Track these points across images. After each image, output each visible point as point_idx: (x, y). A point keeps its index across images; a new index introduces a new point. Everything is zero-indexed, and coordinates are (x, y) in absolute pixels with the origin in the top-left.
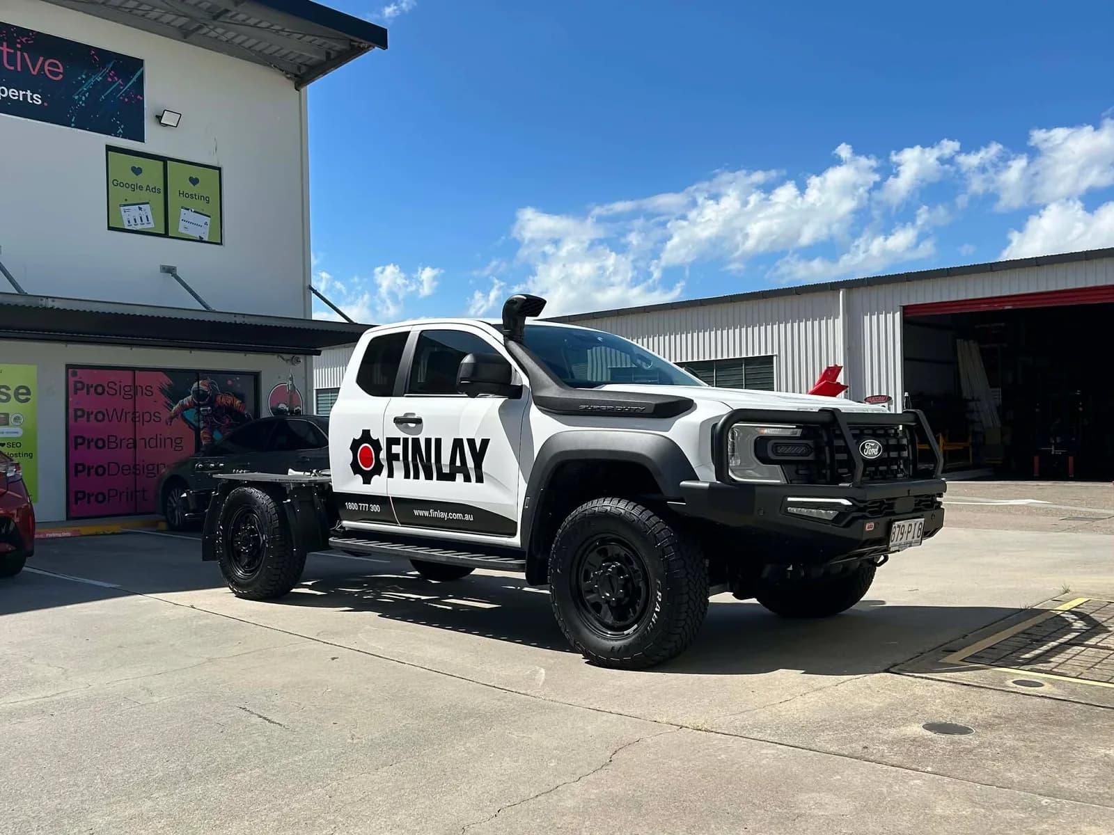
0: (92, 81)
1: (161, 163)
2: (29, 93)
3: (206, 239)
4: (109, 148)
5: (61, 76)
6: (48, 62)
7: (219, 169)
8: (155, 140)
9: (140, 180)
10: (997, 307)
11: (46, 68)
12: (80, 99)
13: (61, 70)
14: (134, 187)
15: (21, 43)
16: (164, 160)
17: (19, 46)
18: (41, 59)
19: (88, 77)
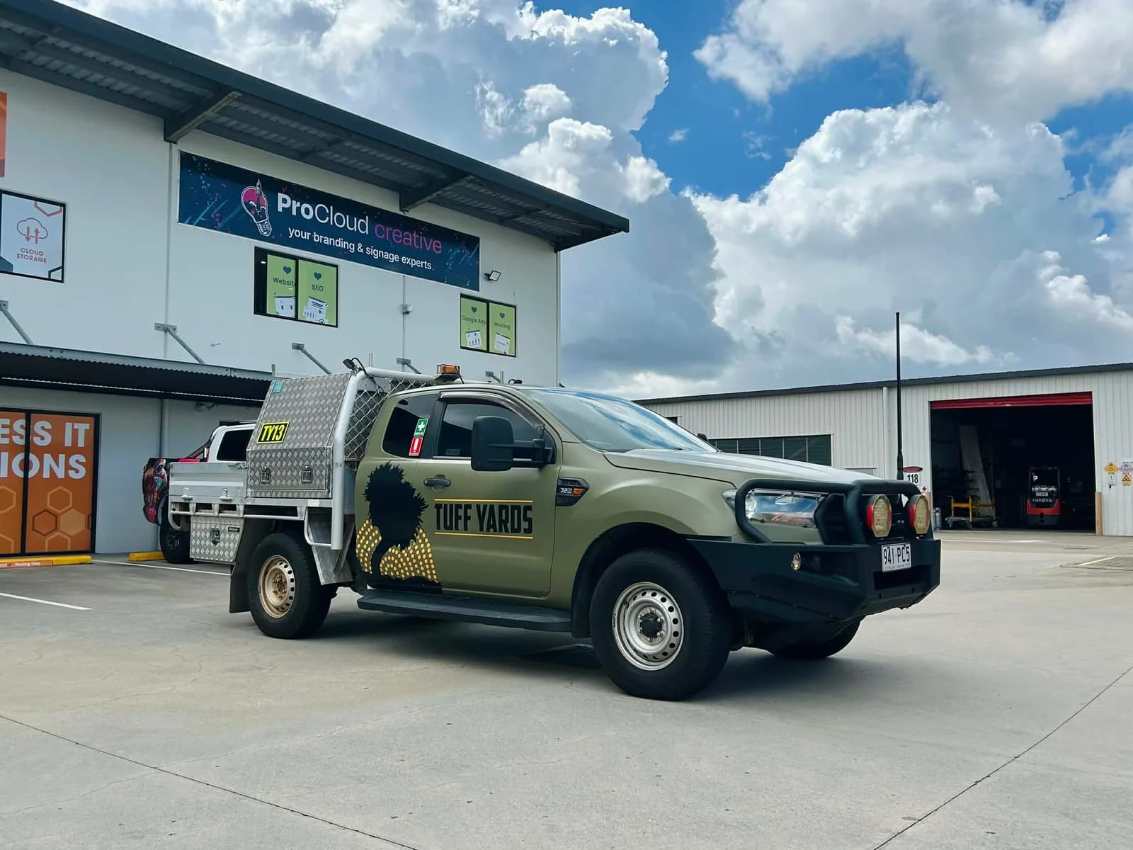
0: (455, 253)
1: (485, 304)
2: (426, 263)
3: (507, 354)
4: (463, 296)
5: (440, 252)
6: (435, 242)
7: (515, 307)
8: (485, 290)
9: (476, 316)
10: (999, 405)
11: (434, 246)
12: (449, 265)
13: (440, 247)
14: (473, 320)
15: (422, 231)
16: (487, 302)
17: (421, 233)
18: (432, 240)
19: (453, 251)
